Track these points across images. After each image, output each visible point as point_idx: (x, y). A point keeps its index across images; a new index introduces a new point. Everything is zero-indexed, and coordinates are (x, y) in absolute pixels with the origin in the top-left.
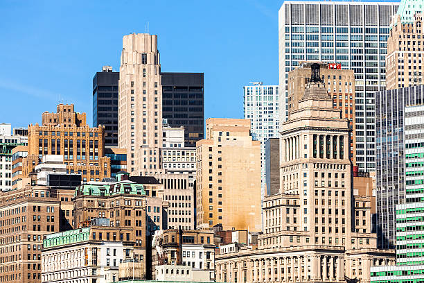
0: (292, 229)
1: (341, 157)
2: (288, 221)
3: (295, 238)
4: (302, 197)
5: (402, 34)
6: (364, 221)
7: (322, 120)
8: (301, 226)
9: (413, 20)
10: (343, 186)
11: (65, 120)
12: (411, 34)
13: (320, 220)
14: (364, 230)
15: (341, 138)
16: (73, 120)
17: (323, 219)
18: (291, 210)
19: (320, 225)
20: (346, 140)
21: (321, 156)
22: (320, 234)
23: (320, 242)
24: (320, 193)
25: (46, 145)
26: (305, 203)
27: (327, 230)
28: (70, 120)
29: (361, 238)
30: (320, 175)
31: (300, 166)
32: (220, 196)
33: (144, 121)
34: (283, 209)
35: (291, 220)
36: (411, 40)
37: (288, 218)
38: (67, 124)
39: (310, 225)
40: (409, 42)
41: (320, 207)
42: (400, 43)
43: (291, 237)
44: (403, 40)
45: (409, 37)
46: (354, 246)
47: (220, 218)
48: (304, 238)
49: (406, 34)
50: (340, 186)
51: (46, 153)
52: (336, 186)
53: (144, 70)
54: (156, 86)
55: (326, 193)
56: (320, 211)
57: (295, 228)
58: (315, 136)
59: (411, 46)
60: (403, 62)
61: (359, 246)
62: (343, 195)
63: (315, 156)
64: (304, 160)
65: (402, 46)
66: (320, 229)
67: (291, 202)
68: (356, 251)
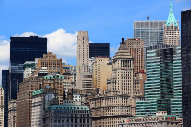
0: (114, 89)
1: (130, 67)
2: (113, 87)
3: (115, 92)
4: (118, 79)
5: (167, 30)
6: (138, 87)
7: (124, 55)
8: (117, 88)
9: (171, 26)
10: (131, 76)
11: (49, 56)
12: (170, 30)
13: (123, 86)
14: (138, 90)
15: (130, 61)
16: (52, 57)
17: (124, 86)
18: (114, 83)
19: (123, 88)
20: (132, 62)
21: (124, 66)
22: (123, 91)
23: (123, 93)
24: (123, 78)
25: (43, 64)
26: (119, 81)
27: (125, 89)
28: (51, 57)
29: (137, 92)
30: (123, 72)
31: (117, 70)
32: (99, 80)
33: (84, 57)
34: (112, 83)
35: (114, 87)
36: (170, 32)
37: (113, 86)
38: (50, 58)
39: (120, 88)
40: (169, 33)
41: (123, 82)
42: (166, 32)
43: (114, 92)
44: (167, 32)
45: (169, 31)
46: (134, 94)
47: (99, 86)
48: (118, 92)
49: (168, 30)
50: (130, 76)
51: (43, 67)
52: (129, 76)
53: (84, 42)
54: (87, 47)
55: (125, 78)
56: (123, 84)
57: (115, 89)
58: (122, 61)
59: (170, 34)
60: (167, 38)
61: (136, 95)
62: (131, 79)
63: (122, 66)
64: (118, 68)
65: (167, 34)
66: (123, 89)
67: (114, 81)
68: (135, 96)
